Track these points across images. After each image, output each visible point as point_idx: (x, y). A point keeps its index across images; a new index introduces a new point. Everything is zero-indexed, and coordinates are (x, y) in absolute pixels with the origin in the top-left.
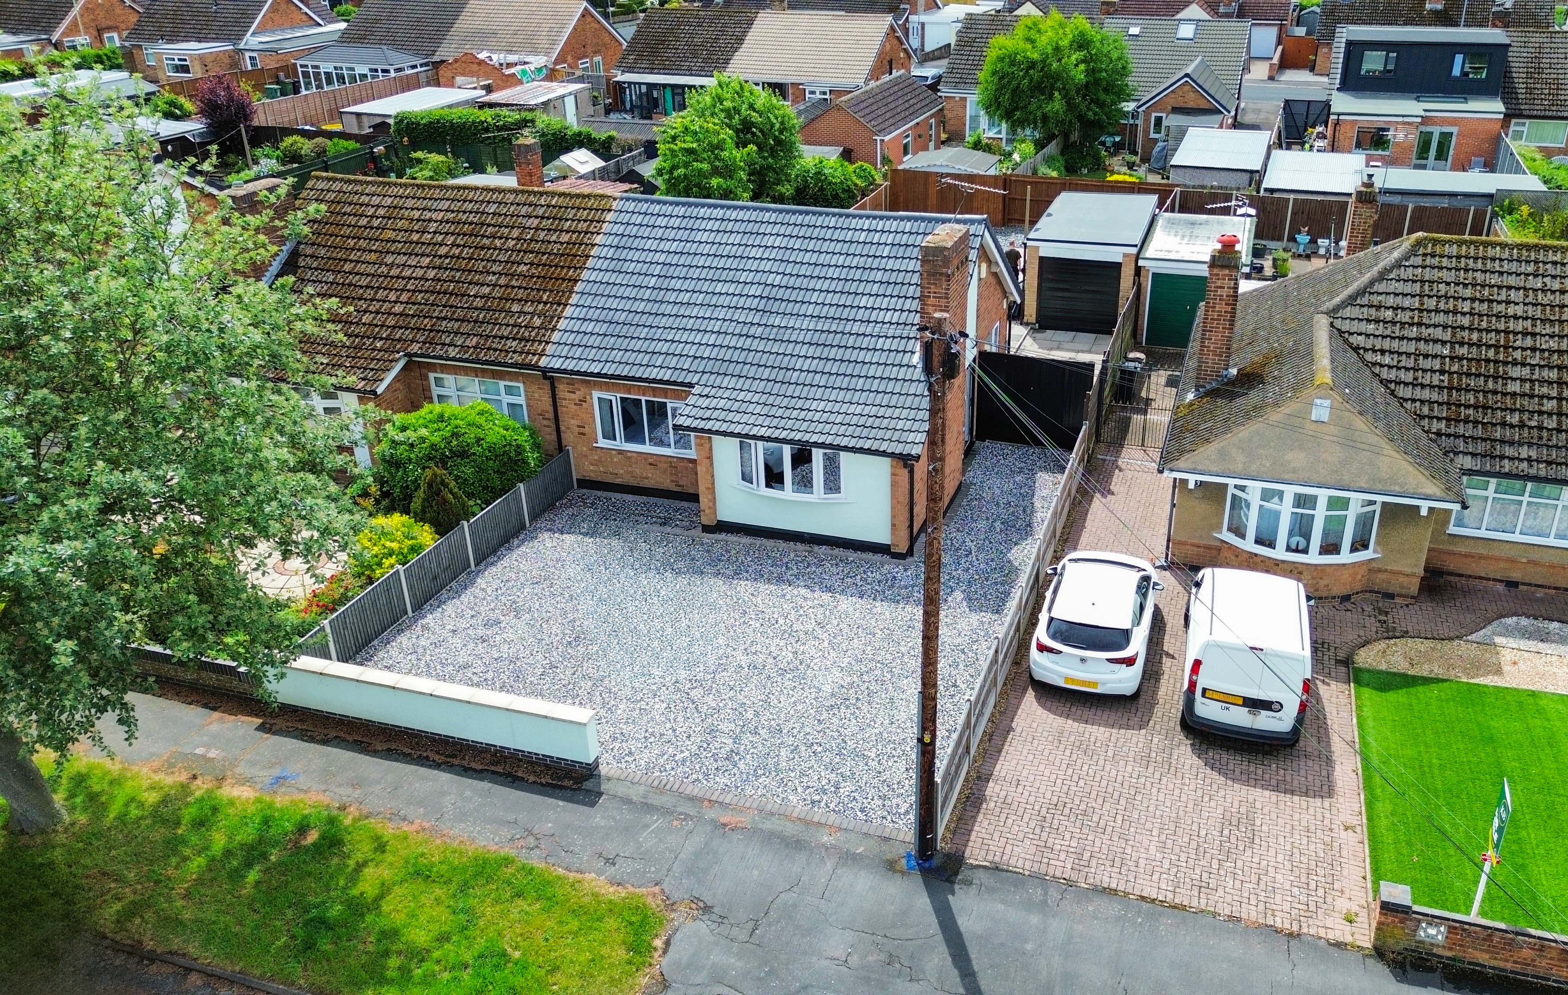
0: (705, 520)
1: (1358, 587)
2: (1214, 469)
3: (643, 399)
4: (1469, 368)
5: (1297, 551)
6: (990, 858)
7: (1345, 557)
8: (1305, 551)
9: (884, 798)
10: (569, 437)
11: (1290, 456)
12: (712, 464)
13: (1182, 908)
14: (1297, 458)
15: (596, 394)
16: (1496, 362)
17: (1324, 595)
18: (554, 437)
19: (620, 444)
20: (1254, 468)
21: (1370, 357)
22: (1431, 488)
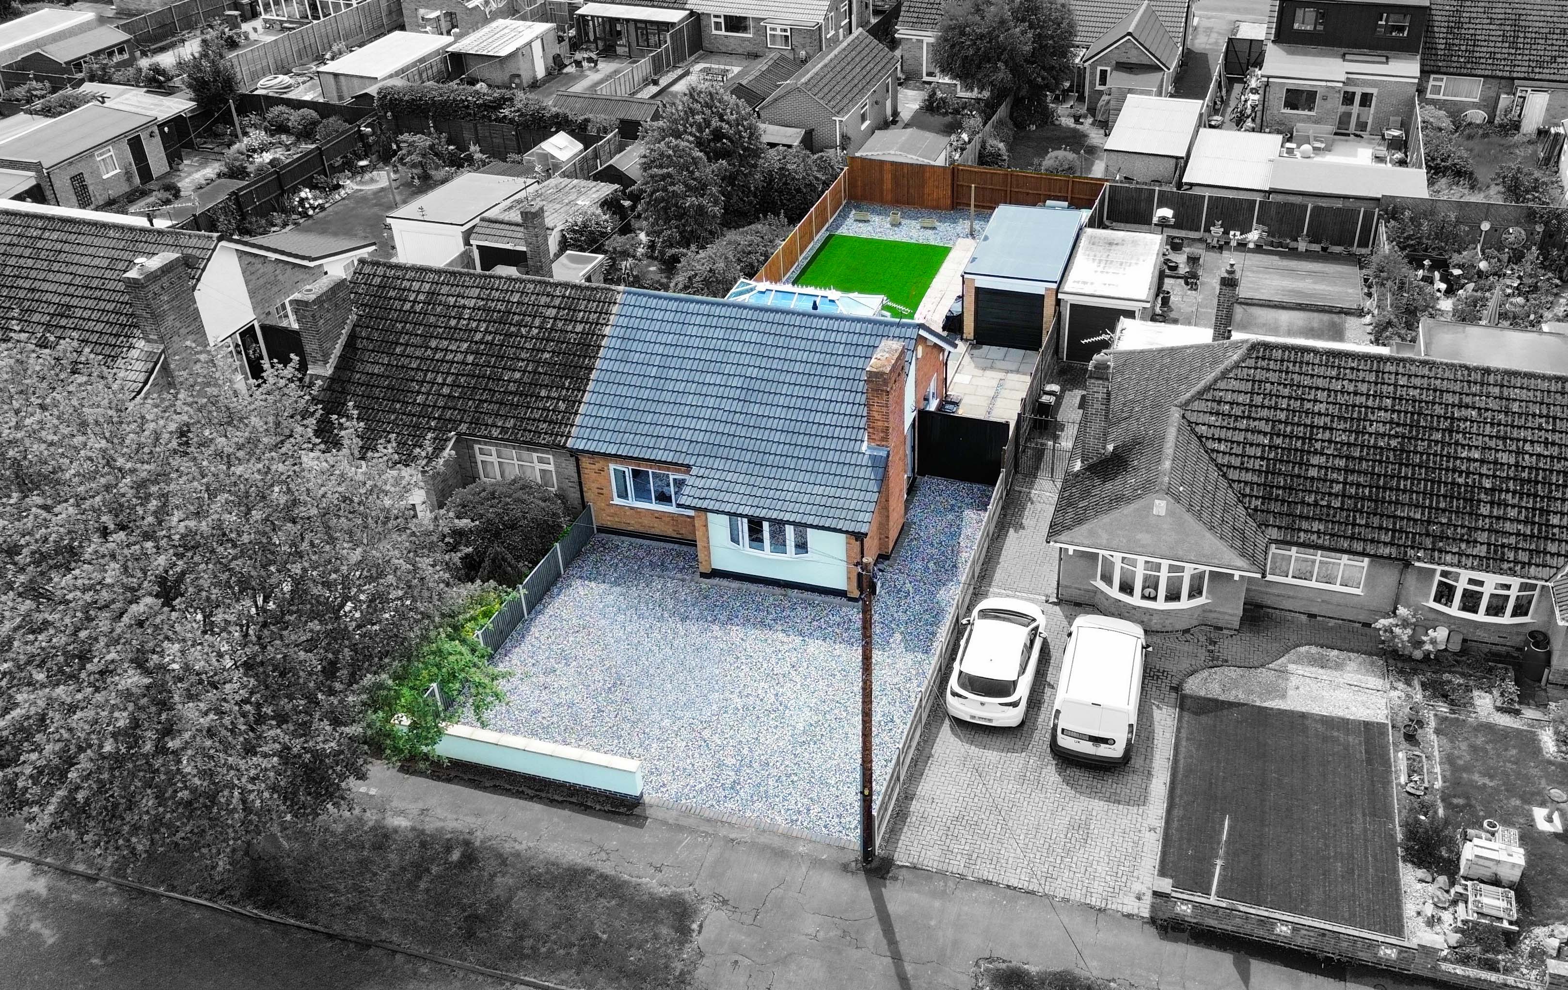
0: (702, 569)
1: (1196, 623)
2: (1086, 542)
3: (650, 471)
4: (1282, 456)
5: (1149, 598)
6: (911, 860)
7: (1184, 603)
8: (1155, 599)
9: (840, 816)
10: (589, 496)
11: (1139, 536)
12: (707, 530)
13: (1032, 893)
14: (1144, 538)
15: (612, 466)
16: (1302, 451)
17: (1170, 629)
18: (578, 495)
19: (632, 502)
20: (1114, 544)
21: (1210, 445)
22: (1241, 562)
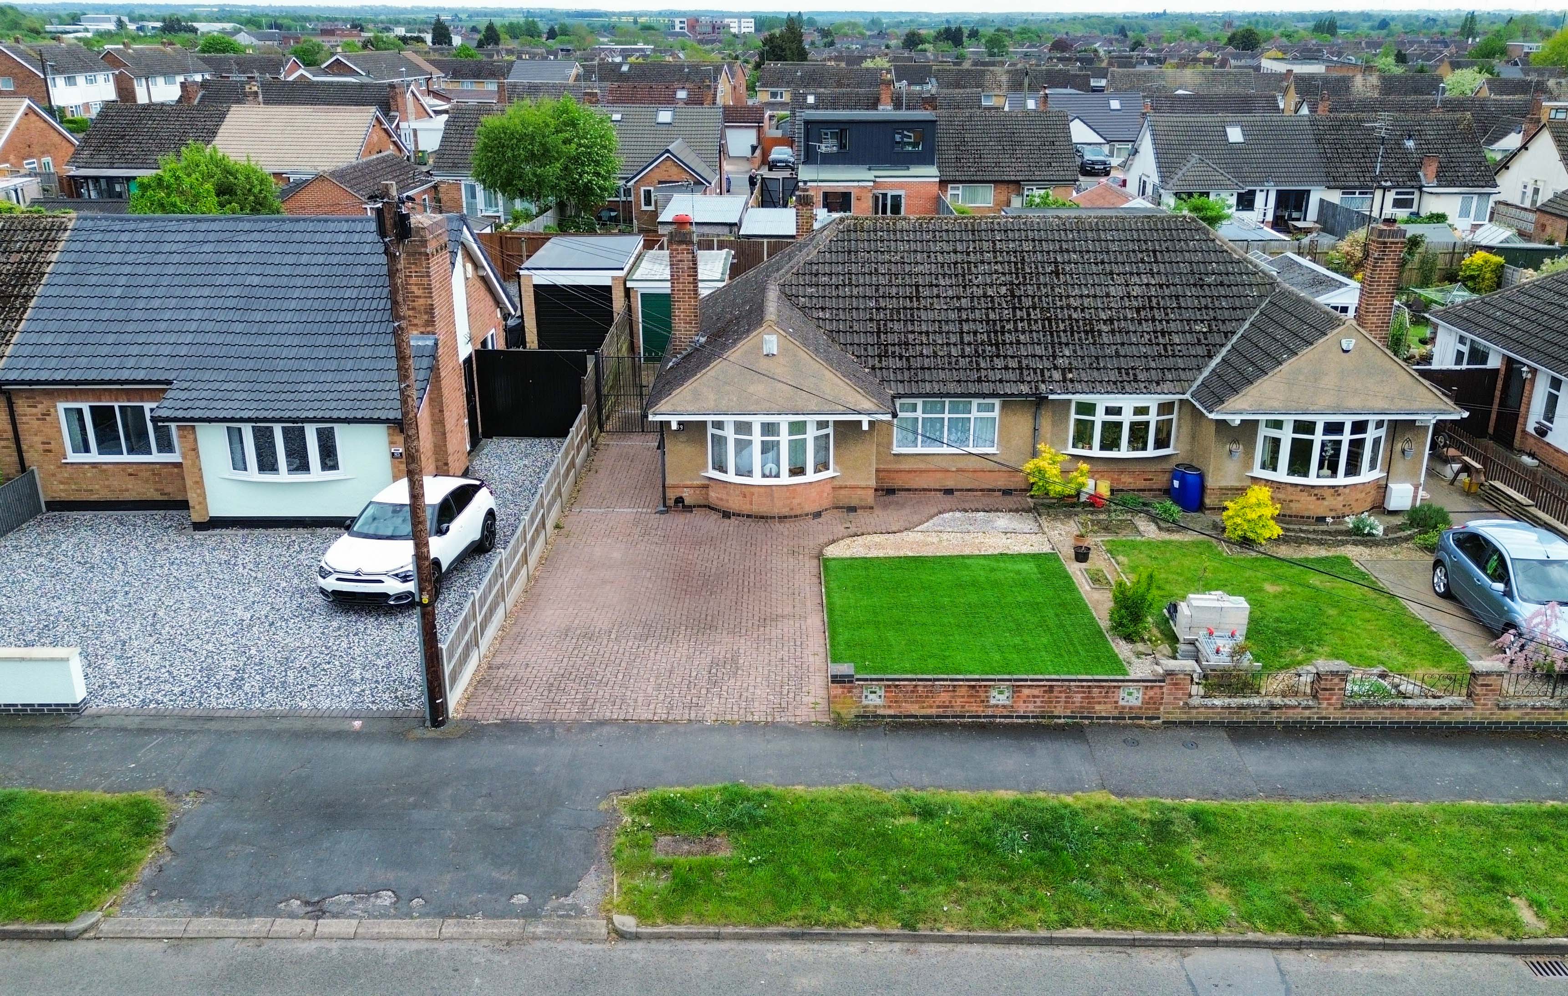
0: (196, 517)
1: (826, 504)
2: (690, 409)
3: (116, 405)
4: (891, 316)
5: (770, 476)
7: (811, 476)
8: (777, 476)
10: (32, 457)
12: (198, 457)
13: (675, 722)
15: (61, 406)
16: (911, 309)
17: (798, 512)
18: (15, 458)
19: (94, 456)
21: (814, 314)
